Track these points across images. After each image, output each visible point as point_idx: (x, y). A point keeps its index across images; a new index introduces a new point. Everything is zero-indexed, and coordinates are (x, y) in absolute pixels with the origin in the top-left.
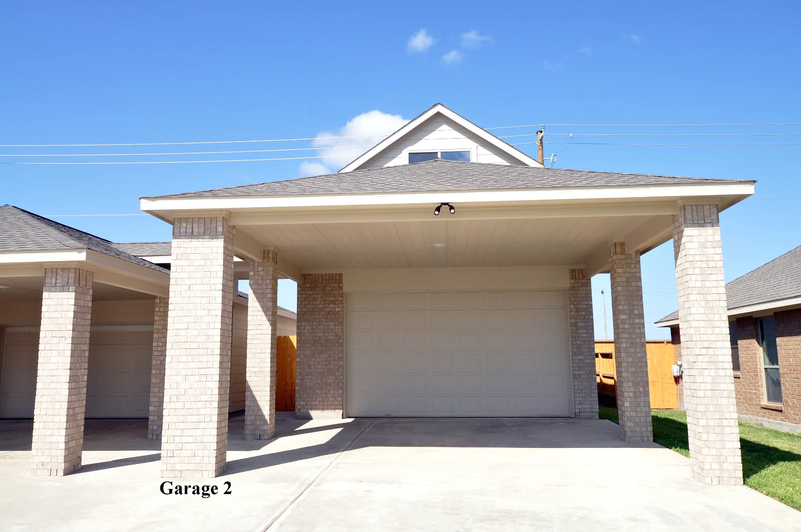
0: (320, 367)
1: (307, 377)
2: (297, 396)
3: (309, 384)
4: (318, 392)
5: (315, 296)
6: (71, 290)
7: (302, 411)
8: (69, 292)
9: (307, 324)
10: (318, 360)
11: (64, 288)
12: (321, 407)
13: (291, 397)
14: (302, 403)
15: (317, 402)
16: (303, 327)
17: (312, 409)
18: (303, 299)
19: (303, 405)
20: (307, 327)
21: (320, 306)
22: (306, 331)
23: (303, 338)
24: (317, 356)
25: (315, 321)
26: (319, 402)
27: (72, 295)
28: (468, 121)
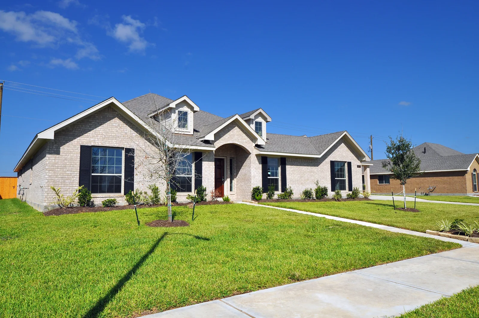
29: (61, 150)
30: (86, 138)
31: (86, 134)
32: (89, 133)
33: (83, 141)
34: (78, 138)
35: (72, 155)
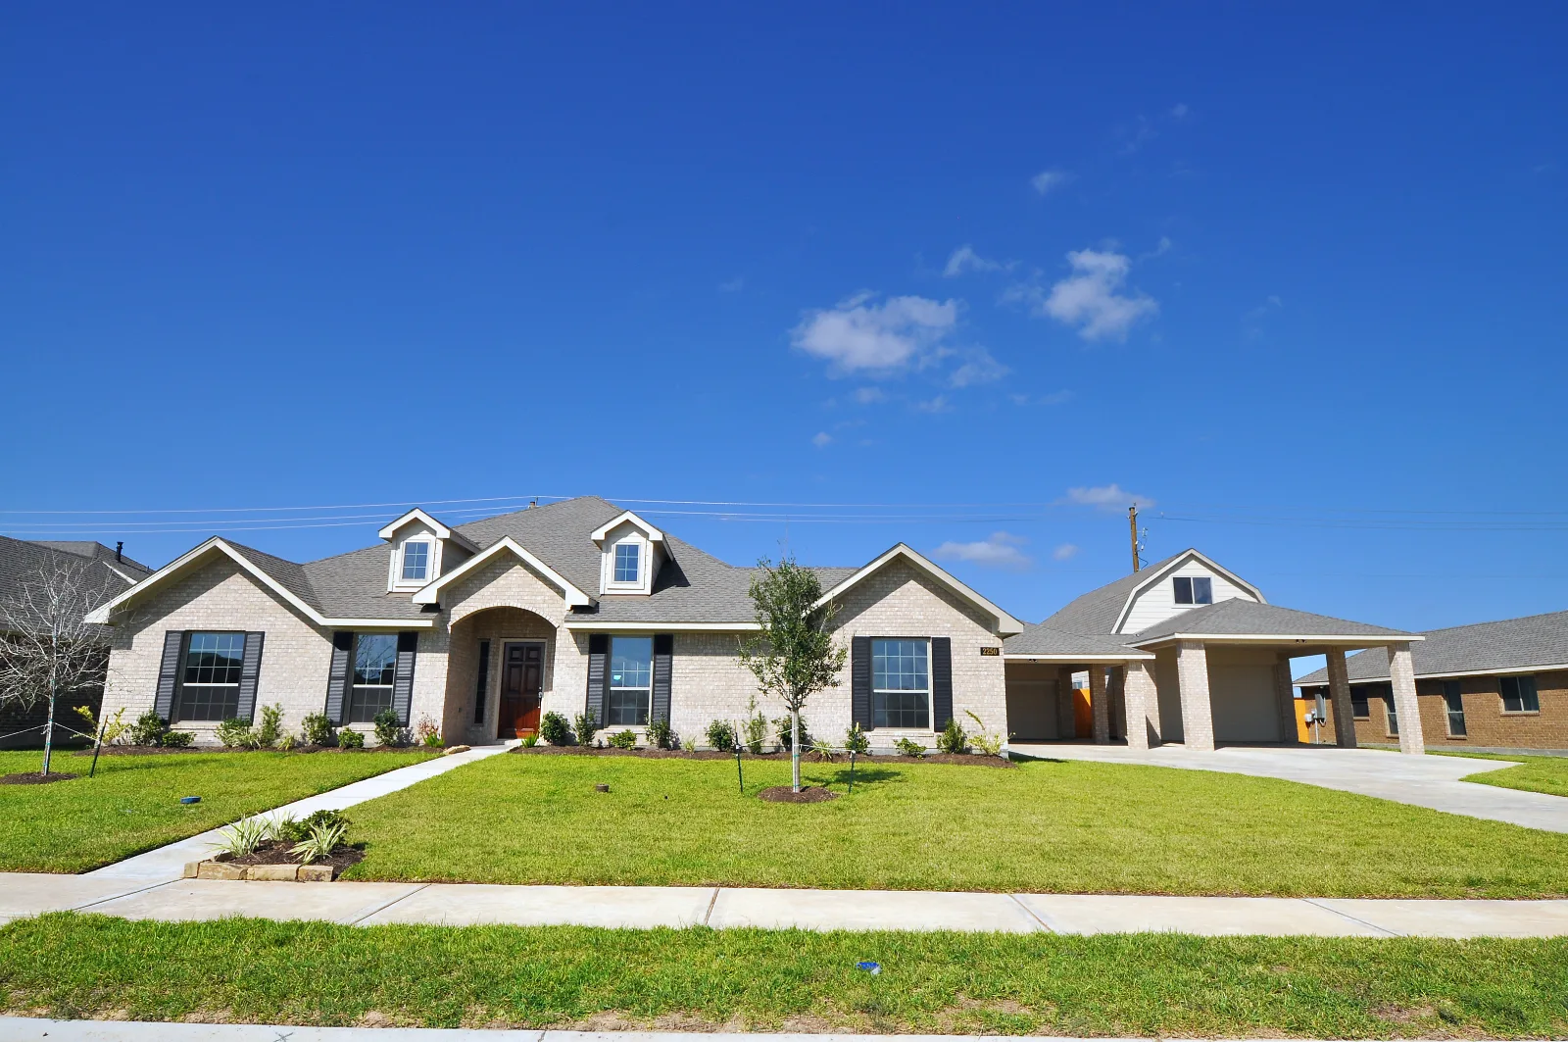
29: (134, 641)
30: (177, 618)
31: (179, 610)
32: (185, 606)
33: (172, 622)
34: (165, 618)
35: (151, 649)
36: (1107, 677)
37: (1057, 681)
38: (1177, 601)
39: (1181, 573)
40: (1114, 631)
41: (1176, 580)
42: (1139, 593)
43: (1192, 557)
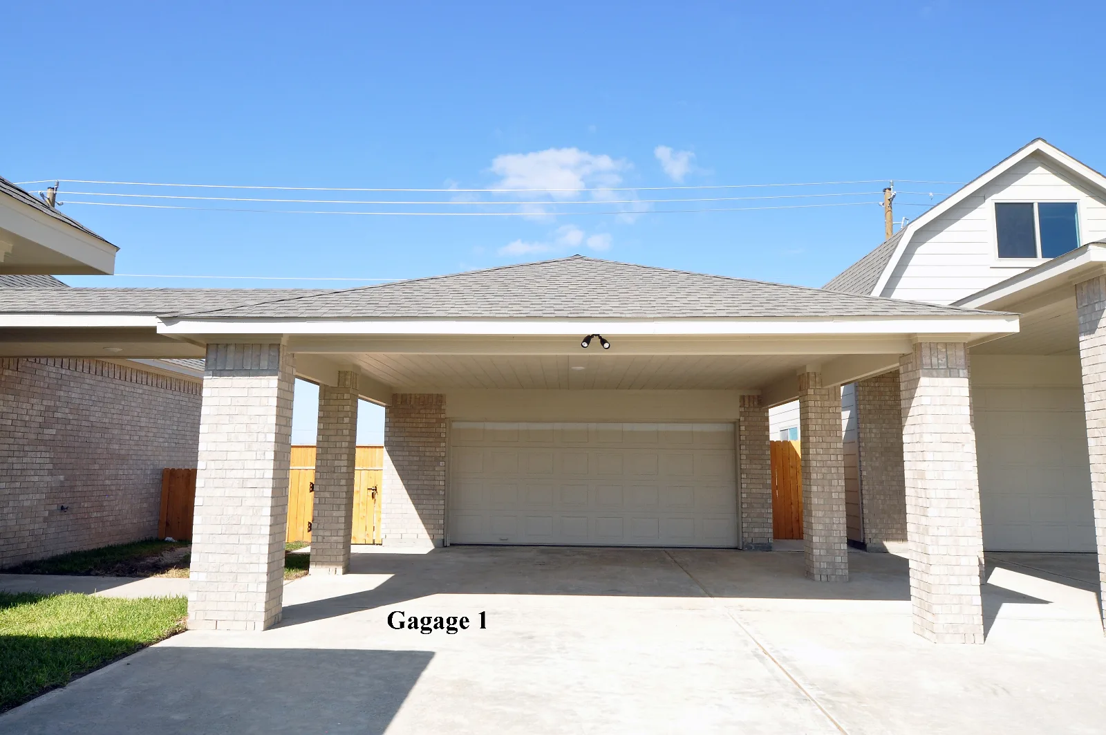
0: (894, 483)
1: (878, 496)
2: (866, 521)
3: (881, 506)
4: (896, 516)
5: (882, 389)
6: (961, 375)
7: (874, 541)
8: (959, 377)
9: (873, 426)
10: (891, 474)
11: (950, 372)
12: (900, 537)
13: (798, 521)
14: (874, 531)
15: (894, 531)
16: (868, 430)
17: (887, 540)
18: (866, 393)
19: (876, 534)
20: (874, 431)
21: (889, 402)
22: (873, 435)
23: (870, 445)
24: (889, 468)
25: (884, 423)
26: (897, 529)
27: (965, 382)
28: (1081, 163)
36: (846, 415)
37: (737, 424)
38: (1003, 253)
39: (1013, 194)
40: (877, 292)
41: (1000, 207)
42: (922, 235)
43: (1039, 158)
